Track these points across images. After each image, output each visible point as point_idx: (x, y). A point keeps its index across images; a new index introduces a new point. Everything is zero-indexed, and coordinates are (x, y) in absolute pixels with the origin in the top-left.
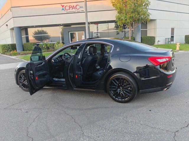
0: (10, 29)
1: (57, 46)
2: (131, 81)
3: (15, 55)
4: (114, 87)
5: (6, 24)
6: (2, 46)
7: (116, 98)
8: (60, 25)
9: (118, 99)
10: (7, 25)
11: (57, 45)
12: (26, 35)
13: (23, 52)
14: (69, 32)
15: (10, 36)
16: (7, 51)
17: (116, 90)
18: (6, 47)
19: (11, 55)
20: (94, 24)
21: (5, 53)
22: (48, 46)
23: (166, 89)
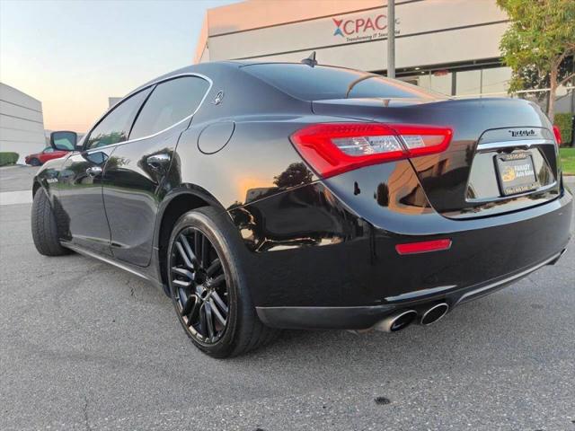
2: (225, 250)
7: (191, 328)
9: (195, 332)
17: (191, 290)
20: (433, 72)
23: (390, 322)
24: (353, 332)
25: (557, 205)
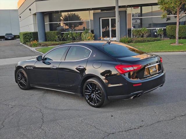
0: (33, 14)
1: (84, 36)
3: (35, 46)
4: (88, 91)
5: (29, 8)
6: (24, 34)
7: (90, 103)
8: (89, 10)
9: (91, 103)
10: (30, 10)
11: (85, 34)
12: (50, 22)
13: (45, 42)
14: (100, 18)
15: (33, 23)
16: (29, 41)
18: (28, 36)
19: (31, 46)
20: (132, 7)
21: (27, 43)
22: (74, 35)
23: (132, 97)
24: (125, 100)
25: (163, 74)
